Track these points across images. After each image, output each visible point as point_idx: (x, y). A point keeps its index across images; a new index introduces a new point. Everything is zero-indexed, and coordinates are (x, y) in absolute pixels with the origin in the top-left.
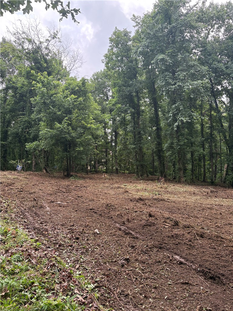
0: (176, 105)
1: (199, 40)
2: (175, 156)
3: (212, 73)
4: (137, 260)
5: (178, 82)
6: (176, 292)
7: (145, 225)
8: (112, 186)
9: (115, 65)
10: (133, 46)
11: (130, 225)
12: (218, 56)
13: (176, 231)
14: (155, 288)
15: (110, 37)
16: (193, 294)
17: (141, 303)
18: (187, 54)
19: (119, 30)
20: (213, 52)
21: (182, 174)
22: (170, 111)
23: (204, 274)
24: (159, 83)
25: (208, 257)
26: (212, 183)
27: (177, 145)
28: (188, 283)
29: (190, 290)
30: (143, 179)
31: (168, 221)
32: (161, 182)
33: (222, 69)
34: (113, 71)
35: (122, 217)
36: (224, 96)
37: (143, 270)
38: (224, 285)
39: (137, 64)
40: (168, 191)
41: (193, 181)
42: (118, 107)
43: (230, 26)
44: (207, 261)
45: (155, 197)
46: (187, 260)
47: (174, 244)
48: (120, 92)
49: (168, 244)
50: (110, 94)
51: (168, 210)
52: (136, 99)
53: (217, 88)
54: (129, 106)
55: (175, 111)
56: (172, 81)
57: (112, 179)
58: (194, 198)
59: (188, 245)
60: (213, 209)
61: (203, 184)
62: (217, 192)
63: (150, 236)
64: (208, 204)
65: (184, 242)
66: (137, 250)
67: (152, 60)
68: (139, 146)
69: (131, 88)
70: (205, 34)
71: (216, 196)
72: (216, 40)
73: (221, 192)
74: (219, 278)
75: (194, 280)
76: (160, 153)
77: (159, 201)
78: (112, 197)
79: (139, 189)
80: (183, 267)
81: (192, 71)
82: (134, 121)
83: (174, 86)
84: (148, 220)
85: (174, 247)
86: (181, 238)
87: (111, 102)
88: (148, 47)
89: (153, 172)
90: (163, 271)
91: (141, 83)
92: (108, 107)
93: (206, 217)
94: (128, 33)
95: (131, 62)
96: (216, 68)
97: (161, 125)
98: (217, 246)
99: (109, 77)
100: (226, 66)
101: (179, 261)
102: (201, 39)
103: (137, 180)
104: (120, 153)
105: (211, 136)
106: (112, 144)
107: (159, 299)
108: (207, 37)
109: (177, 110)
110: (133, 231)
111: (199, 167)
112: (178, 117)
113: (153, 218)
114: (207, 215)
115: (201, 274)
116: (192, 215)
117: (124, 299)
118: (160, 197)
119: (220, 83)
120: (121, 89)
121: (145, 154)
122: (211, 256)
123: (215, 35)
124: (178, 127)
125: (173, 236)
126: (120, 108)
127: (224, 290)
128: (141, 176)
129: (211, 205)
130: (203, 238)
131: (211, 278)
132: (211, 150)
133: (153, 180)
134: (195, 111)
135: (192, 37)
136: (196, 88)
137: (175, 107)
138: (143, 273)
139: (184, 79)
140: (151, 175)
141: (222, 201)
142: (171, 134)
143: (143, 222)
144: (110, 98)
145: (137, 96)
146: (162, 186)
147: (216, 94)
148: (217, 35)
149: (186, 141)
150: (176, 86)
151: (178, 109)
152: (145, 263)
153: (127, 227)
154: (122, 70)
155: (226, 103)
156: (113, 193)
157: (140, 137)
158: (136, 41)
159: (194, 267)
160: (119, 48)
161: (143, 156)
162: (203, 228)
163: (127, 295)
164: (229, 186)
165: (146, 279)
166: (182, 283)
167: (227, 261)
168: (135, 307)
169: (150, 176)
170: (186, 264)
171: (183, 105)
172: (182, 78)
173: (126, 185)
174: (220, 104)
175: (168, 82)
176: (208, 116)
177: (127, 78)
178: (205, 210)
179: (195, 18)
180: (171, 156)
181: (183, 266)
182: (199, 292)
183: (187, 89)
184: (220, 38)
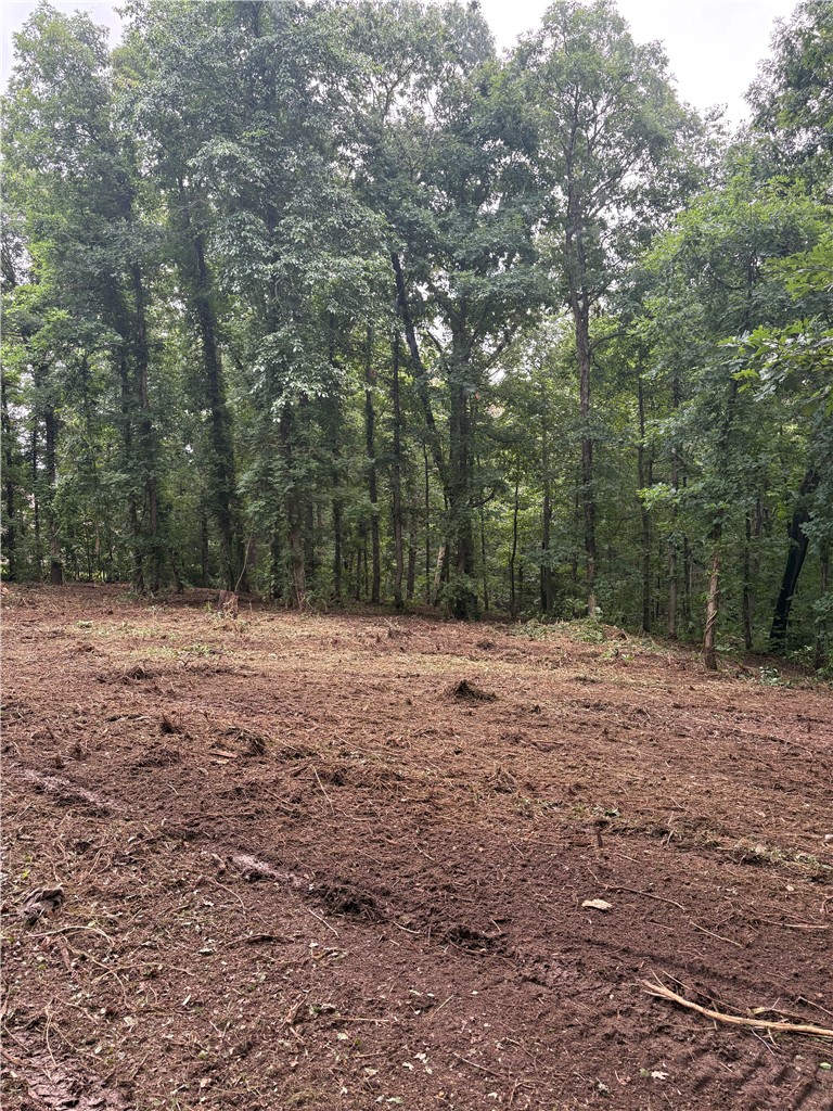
0: (279, 334)
1: (358, 116)
2: (278, 516)
3: (400, 237)
4: (92, 892)
5: (287, 251)
6: (225, 974)
7: (140, 765)
8: (28, 629)
9: (40, 147)
10: (115, 86)
11: (83, 770)
12: (418, 182)
13: (253, 773)
14: (153, 976)
15: (20, 32)
16: (283, 970)
17: (90, 1038)
18: (318, 158)
19: (58, 14)
20: (403, 165)
21: (301, 580)
22: (259, 353)
23: (327, 900)
24: (219, 248)
25: (347, 845)
26: (398, 607)
27: (285, 476)
28: (270, 939)
29: (273, 960)
30: (159, 602)
31: (230, 741)
32: (227, 609)
33: (430, 230)
34: (33, 172)
35: (55, 742)
36: (438, 320)
37: (112, 923)
38: (385, 922)
39: (132, 160)
40: (247, 641)
41: (338, 602)
42: (55, 318)
43: (456, 88)
44: (344, 856)
45: (196, 662)
46: (279, 865)
47: (241, 816)
48: (62, 260)
49: (220, 820)
50: (23, 263)
51: (237, 704)
52: (130, 298)
53: (417, 291)
54: (103, 322)
55: (276, 358)
56: (263, 245)
57: (33, 604)
58: (331, 658)
59: (287, 813)
60: (389, 689)
61: (371, 609)
62: (408, 634)
63: (157, 799)
64: (376, 676)
65: (277, 805)
66: (97, 857)
67: (192, 154)
68: (146, 478)
69: (109, 253)
70: (378, 98)
71: (405, 647)
72: (415, 126)
73: (422, 635)
74: (371, 903)
75: (291, 924)
76: (226, 506)
77: (208, 675)
78: (23, 674)
79: (141, 637)
80: (262, 889)
81: (334, 221)
82: (125, 380)
83: (270, 266)
84: (156, 743)
85: (240, 828)
86: (266, 796)
87: (23, 297)
88: (174, 101)
89: (203, 576)
90: (189, 912)
91: (149, 238)
92: (13, 315)
93: (364, 716)
94: (94, 33)
95: (110, 147)
96: (410, 223)
97: (228, 403)
98: (381, 805)
99: (15, 194)
100: (440, 220)
101: (248, 871)
102: (364, 112)
103: (137, 603)
104: (69, 499)
105: (397, 453)
106: (35, 465)
107: (162, 1011)
108: (386, 111)
109: (281, 353)
110: (91, 790)
111: (359, 554)
112: (287, 379)
113: (176, 737)
114: (367, 711)
115: (317, 901)
116: (318, 713)
117: (22, 1040)
118: (215, 661)
119: (423, 276)
120: (67, 248)
121: (170, 507)
122: (358, 840)
123: (409, 107)
124: (286, 412)
125: (238, 790)
126: (63, 324)
127: (383, 939)
128: (155, 588)
129: (384, 676)
130: (341, 784)
131: (347, 908)
132: (397, 497)
133: (197, 603)
134: (346, 361)
135: (335, 98)
136: (346, 283)
137: (275, 342)
138: (114, 934)
139: (307, 245)
140: (196, 585)
141: (419, 662)
142: (262, 439)
143: (138, 754)
144: (24, 282)
145: (135, 284)
146: (228, 622)
147: (411, 313)
148: (415, 108)
149: (314, 464)
150: (278, 265)
151: (284, 349)
152: (123, 896)
153: (67, 777)
154: (72, 174)
155: (443, 345)
156: (30, 655)
157: (147, 443)
158: (126, 68)
159: (297, 883)
160: (58, 83)
161: (162, 516)
162: (345, 755)
163: (36, 1023)
164: (446, 616)
165: (123, 951)
166: (251, 942)
167: (403, 848)
168: (66, 1057)
169: (191, 589)
170: (272, 876)
171: (305, 340)
172: (300, 241)
173: (87, 626)
174: (427, 346)
175: (250, 248)
176: (387, 382)
177: (94, 211)
178: (363, 696)
179: (342, 32)
180: (263, 516)
181: (261, 885)
182: (303, 960)
183: (317, 282)
184: (426, 122)
